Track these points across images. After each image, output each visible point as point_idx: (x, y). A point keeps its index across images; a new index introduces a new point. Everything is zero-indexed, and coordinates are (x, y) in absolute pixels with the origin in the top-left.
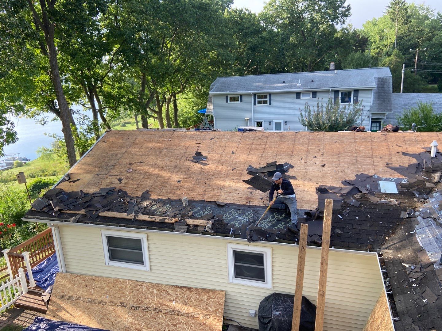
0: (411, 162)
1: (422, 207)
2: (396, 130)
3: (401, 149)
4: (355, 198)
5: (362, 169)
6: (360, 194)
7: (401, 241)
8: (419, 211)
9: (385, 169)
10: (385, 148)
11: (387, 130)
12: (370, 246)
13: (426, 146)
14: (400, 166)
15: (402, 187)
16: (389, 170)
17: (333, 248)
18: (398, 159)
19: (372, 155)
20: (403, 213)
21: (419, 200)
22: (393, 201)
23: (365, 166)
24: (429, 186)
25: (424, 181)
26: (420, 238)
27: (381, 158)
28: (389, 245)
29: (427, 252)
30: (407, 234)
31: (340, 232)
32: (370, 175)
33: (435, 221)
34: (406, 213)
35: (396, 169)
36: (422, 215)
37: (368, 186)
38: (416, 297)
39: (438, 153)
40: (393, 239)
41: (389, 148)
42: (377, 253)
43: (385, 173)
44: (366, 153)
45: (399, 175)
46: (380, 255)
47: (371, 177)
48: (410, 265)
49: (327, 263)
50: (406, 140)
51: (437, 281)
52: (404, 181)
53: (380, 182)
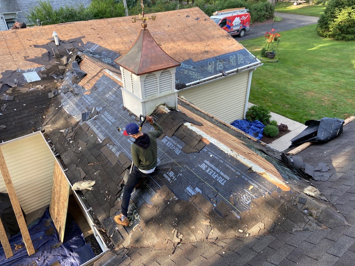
0: (43, 52)
1: (61, 86)
2: (24, 26)
3: (31, 43)
4: (7, 94)
5: (5, 66)
6: (11, 89)
7: (54, 116)
8: (61, 89)
9: (25, 62)
10: (19, 44)
11: (16, 28)
12: (33, 128)
13: (50, 37)
14: (35, 57)
15: (42, 74)
16: (28, 62)
17: (3, 142)
18: (32, 52)
19: (10, 52)
20: (49, 94)
21: (58, 81)
22: (40, 87)
23: (7, 64)
24: (62, 68)
25: (57, 65)
26: (66, 108)
27: (18, 53)
28: (47, 122)
29: (73, 116)
30: (57, 109)
31: (5, 127)
32: (14, 70)
33: (72, 93)
34: (52, 93)
35: (33, 61)
36: (63, 91)
37: (15, 80)
38: (74, 149)
39: (60, 41)
40: (49, 116)
41: (22, 44)
42: (40, 131)
43: (26, 65)
44: (4, 51)
45: (37, 64)
46: (43, 132)
47: (15, 71)
48: (65, 129)
49: (3, 157)
50: (33, 34)
51: (84, 132)
52: (42, 69)
53: (24, 74)
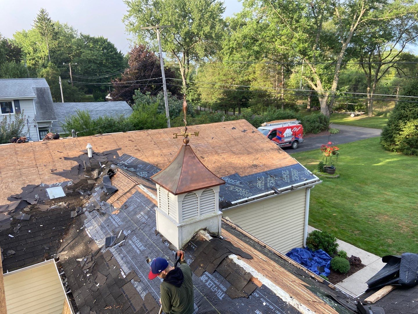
0: (73, 165)
1: (87, 203)
2: (56, 137)
3: (62, 155)
4: (24, 212)
5: (28, 180)
6: (29, 206)
7: (74, 239)
8: (86, 207)
9: (51, 176)
10: (48, 155)
11: (48, 139)
12: (46, 255)
13: (83, 149)
14: (63, 170)
15: (68, 189)
16: (55, 176)
17: (8, 272)
18: (62, 164)
19: (36, 164)
20: (72, 213)
21: (84, 197)
22: (63, 204)
23: (30, 177)
24: (91, 183)
25: (86, 179)
26: (89, 231)
27: (45, 166)
28: (64, 247)
29: (96, 241)
30: (78, 231)
31: (13, 252)
32: (37, 184)
33: (98, 211)
34: (76, 211)
35: (60, 174)
36: (89, 209)
37: (36, 196)
38: (91, 285)
39: (93, 153)
40: (67, 240)
41: (52, 156)
42: (54, 259)
43: (51, 179)
44: (30, 164)
45: (64, 178)
46: (57, 260)
47: (38, 186)
48: (83, 258)
49: (4, 291)
50: (65, 146)
51: (105, 263)
52: (69, 183)
53: (48, 190)
